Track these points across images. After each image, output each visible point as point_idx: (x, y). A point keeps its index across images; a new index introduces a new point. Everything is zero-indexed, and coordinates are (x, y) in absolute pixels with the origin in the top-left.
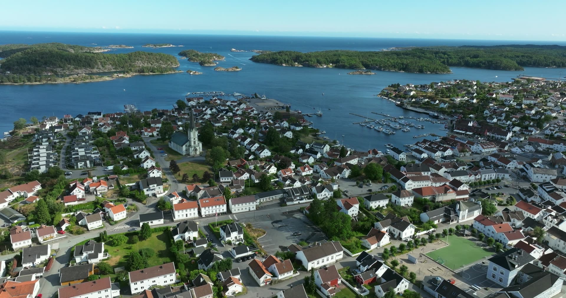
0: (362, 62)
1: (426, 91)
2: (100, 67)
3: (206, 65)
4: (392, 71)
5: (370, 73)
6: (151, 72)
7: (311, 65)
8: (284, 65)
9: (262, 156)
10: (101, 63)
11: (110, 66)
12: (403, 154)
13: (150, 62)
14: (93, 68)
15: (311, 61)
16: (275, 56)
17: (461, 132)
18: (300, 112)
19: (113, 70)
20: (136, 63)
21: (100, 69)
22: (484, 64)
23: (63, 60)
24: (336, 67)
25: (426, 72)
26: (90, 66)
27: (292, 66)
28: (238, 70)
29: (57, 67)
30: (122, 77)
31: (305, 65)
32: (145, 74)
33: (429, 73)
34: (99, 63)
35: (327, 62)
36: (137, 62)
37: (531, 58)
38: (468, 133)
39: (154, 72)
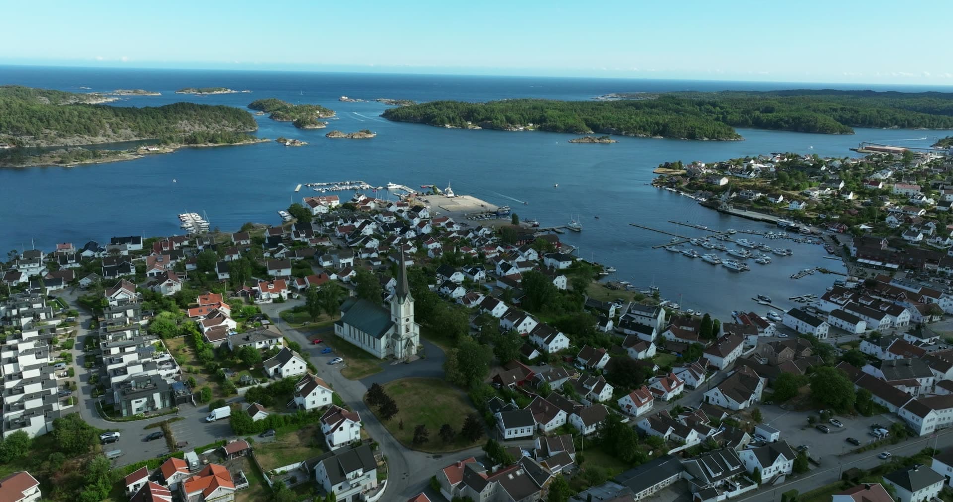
0: (586, 121)
1: (745, 176)
2: (110, 132)
3: (308, 127)
4: (641, 135)
5: (607, 141)
6: (210, 142)
7: (497, 127)
8: (448, 126)
9: (552, 349)
10: (111, 125)
11: (129, 131)
12: (823, 326)
13: (203, 123)
14: (96, 135)
15: (497, 119)
16: (429, 111)
17: (872, 262)
18: (536, 223)
19: (135, 139)
20: (179, 126)
21: (109, 136)
22: (787, 122)
23: (34, 120)
24: (540, 129)
25: (701, 138)
26: (89, 132)
27: (463, 127)
28: (370, 136)
29: (22, 134)
30: (157, 153)
31: (485, 127)
32: (199, 145)
33: (706, 139)
34: (107, 126)
35: (524, 122)
36: (181, 122)
37: (857, 112)
38: (888, 265)
39: (216, 142)
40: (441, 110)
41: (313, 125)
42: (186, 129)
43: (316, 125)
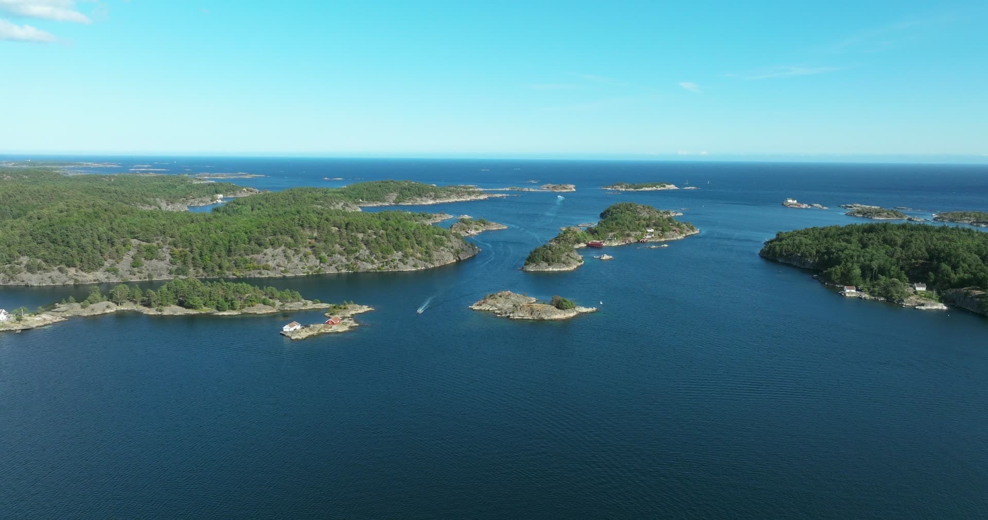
2: (125, 264)
8: (851, 291)
10: (141, 251)
14: (93, 268)
27: (892, 299)
31: (960, 307)
34: (132, 253)
40: (864, 246)
41: (546, 264)
42: (270, 263)
43: (549, 265)
